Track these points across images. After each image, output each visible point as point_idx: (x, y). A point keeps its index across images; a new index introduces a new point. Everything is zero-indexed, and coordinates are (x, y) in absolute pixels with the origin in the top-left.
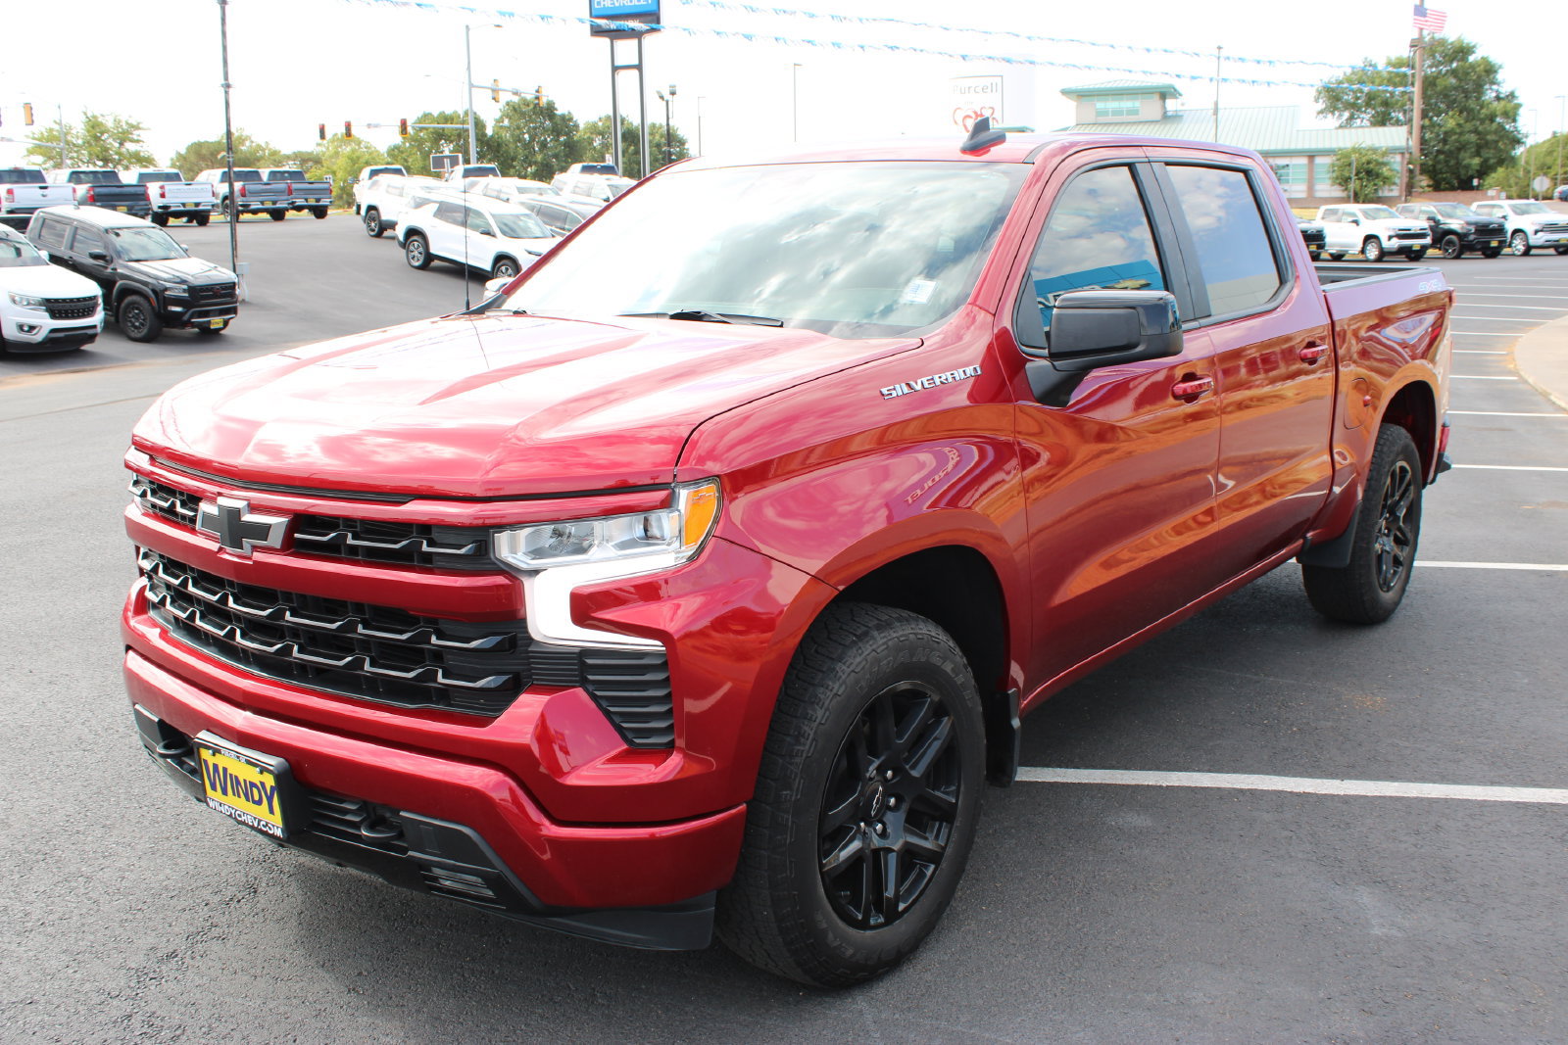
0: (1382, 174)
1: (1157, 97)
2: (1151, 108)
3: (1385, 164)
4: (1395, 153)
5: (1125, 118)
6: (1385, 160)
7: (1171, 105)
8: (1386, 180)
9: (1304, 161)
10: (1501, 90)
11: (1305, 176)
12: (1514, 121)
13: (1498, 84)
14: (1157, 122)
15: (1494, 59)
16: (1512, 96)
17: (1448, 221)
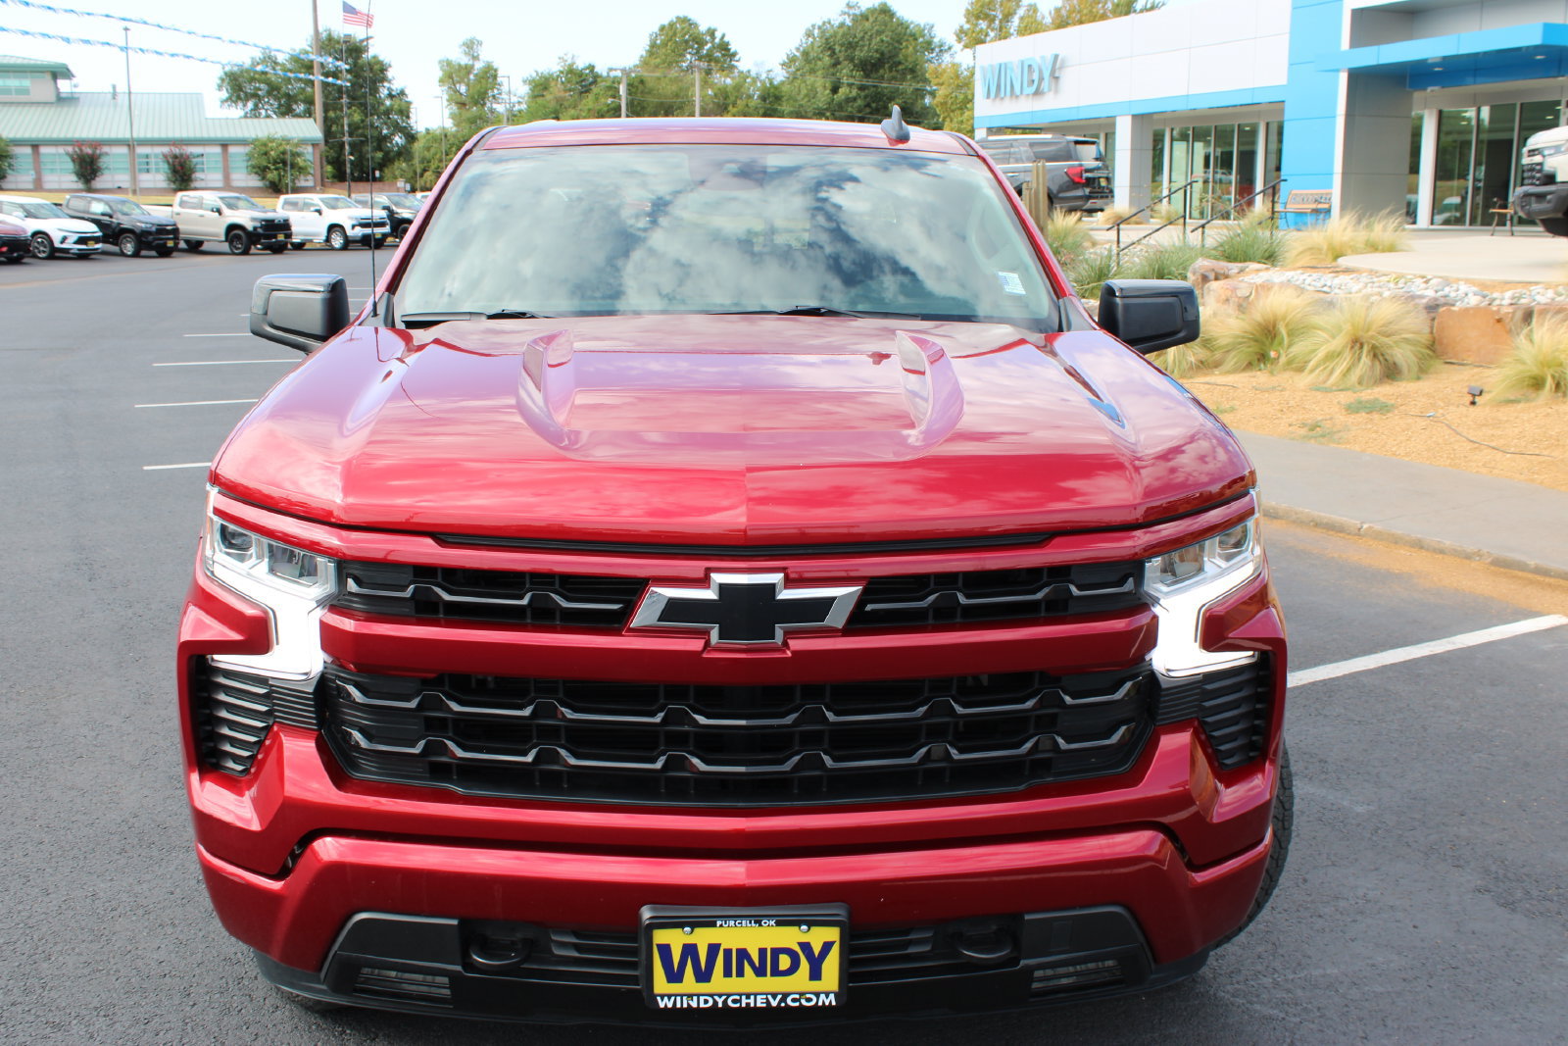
0: (298, 164)
1: (48, 77)
2: (42, 89)
3: (299, 155)
4: (307, 144)
5: (14, 98)
6: (299, 150)
7: (64, 86)
8: (302, 170)
9: (218, 150)
10: (393, 87)
11: (220, 165)
12: (408, 117)
13: (389, 82)
14: (52, 103)
15: (384, 57)
16: (402, 93)
17: (399, 211)
